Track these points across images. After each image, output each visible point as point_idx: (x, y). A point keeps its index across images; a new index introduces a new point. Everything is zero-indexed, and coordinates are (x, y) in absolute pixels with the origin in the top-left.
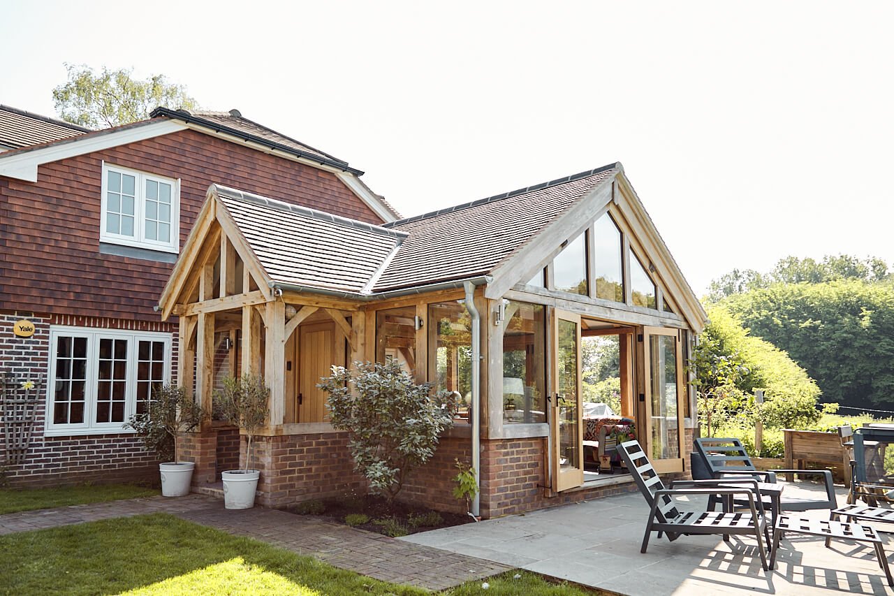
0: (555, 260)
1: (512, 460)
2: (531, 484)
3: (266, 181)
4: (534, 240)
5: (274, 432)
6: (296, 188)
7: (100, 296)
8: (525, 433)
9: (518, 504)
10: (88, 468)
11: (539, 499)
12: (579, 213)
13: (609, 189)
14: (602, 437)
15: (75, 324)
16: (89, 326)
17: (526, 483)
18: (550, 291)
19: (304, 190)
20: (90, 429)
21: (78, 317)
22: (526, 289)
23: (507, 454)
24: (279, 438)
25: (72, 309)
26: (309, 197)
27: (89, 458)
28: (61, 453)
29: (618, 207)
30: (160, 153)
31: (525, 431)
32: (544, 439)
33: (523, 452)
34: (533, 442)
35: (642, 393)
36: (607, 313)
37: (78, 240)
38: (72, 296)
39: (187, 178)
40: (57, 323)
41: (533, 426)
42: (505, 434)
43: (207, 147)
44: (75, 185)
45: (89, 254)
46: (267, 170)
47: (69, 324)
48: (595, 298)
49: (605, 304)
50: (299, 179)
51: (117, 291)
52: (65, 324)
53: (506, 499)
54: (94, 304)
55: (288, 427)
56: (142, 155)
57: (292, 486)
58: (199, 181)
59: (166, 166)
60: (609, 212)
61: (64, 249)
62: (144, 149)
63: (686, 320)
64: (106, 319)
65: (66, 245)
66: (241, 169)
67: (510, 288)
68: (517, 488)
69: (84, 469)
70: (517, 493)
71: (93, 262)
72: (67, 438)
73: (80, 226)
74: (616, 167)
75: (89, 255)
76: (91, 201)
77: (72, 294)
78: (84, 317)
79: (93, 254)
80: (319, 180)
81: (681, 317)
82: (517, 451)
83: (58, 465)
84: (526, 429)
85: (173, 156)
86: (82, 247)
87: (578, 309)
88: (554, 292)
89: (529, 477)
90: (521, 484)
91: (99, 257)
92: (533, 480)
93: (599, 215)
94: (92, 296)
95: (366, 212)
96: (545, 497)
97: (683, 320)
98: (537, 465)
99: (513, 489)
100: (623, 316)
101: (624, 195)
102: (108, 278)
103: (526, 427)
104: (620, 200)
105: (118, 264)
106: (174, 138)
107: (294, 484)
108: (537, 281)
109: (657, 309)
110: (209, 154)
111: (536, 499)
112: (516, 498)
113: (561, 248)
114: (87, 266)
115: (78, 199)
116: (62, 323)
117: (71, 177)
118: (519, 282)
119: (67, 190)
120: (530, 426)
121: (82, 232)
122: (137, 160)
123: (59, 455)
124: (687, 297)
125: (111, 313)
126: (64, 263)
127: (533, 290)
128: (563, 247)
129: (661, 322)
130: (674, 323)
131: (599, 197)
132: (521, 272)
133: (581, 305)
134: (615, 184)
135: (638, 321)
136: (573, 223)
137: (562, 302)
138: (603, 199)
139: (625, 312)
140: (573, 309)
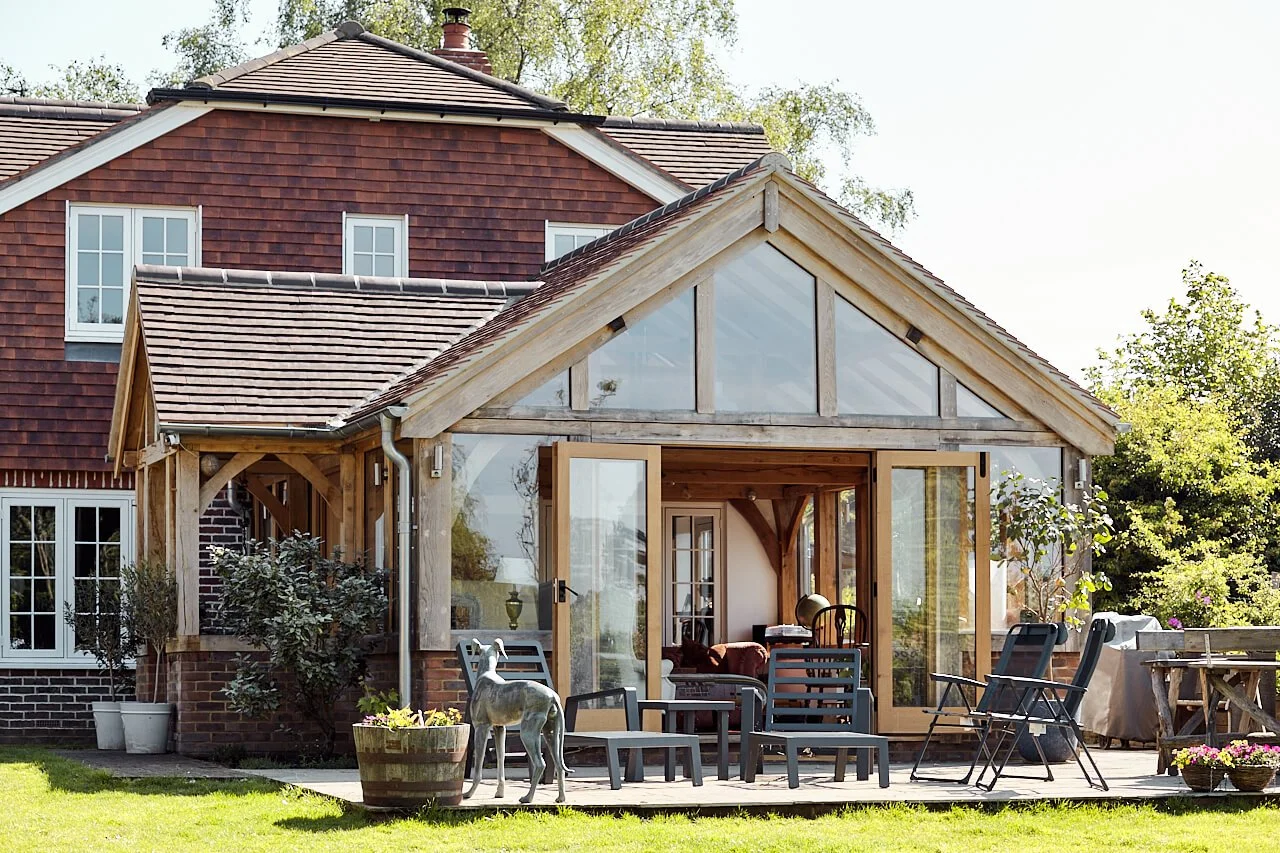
3: (377, 176)
5: (185, 646)
6: (447, 178)
7: (68, 435)
10: (65, 724)
13: (757, 204)
15: (33, 485)
16: (56, 486)
18: (579, 412)
19: (465, 179)
20: (65, 660)
21: (38, 473)
22: (512, 413)
24: (193, 655)
25: (25, 460)
26: (479, 192)
27: (66, 707)
28: (23, 695)
29: (787, 232)
30: (163, 166)
36: (750, 435)
37: (32, 344)
38: (25, 438)
39: (214, 201)
40: (7, 483)
42: (453, 643)
43: (255, 136)
44: (24, 251)
45: (49, 364)
46: (379, 153)
47: (24, 484)
49: (747, 419)
50: (453, 157)
51: (96, 424)
52: (20, 485)
54: (59, 448)
55: (208, 640)
56: (132, 176)
57: (220, 728)
58: (238, 203)
59: (173, 188)
60: (768, 243)
61: (10, 362)
62: (136, 165)
63: (1045, 428)
64: (82, 473)
65: (12, 354)
66: (324, 162)
67: (465, 414)
69: (58, 725)
71: (55, 379)
72: (30, 672)
73: (33, 320)
74: (763, 164)
75: (48, 367)
76: (49, 275)
77: (24, 435)
78: (47, 473)
79: (54, 364)
80: (501, 149)
81: (1028, 424)
83: (20, 716)
85: (189, 166)
86: (37, 355)
88: (589, 412)
91: (65, 368)
94: (56, 435)
95: (626, 198)
97: (1034, 427)
100: (804, 438)
101: (801, 209)
102: (80, 403)
104: (786, 218)
105: (95, 377)
106: (190, 133)
107: (224, 725)
110: (256, 148)
113: (608, 332)
114: (47, 386)
115: (29, 274)
116: (15, 484)
117: (19, 239)
118: (489, 403)
119: (13, 262)
121: (38, 330)
122: (123, 187)
123: (20, 699)
125: (88, 462)
126: (11, 386)
127: (531, 413)
128: (615, 331)
129: (946, 439)
130: (1003, 437)
131: (724, 223)
132: (491, 388)
133: (667, 428)
134: (768, 193)
135: (858, 443)
136: (636, 287)
137: (610, 427)
138: (736, 225)
139: (812, 429)
140: (643, 436)
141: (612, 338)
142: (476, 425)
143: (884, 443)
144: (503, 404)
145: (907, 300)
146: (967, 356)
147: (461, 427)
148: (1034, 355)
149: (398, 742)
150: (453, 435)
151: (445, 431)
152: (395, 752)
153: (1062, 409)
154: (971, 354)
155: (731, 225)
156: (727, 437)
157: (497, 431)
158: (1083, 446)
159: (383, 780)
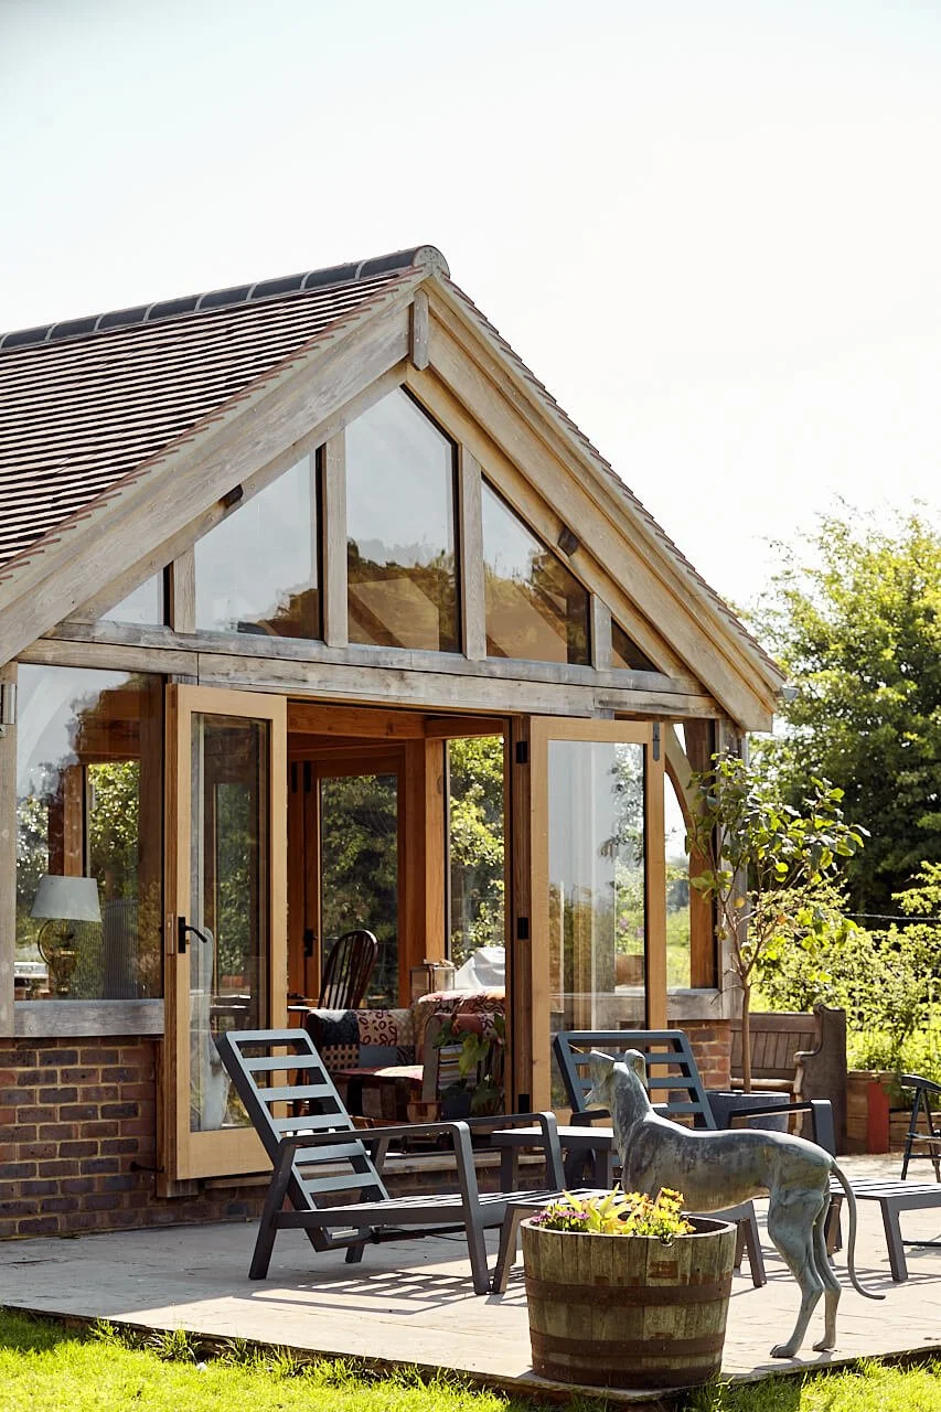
0: (196, 544)
1: (47, 1096)
2: (112, 1162)
4: (113, 504)
8: (87, 1024)
9: (65, 1212)
11: (137, 1202)
12: (283, 406)
13: (399, 325)
14: (430, 1054)
17: (95, 1158)
18: (182, 635)
22: (98, 633)
23: (33, 1078)
29: (431, 371)
31: (88, 1019)
32: (153, 1042)
33: (84, 1076)
34: (119, 1048)
35: (523, 914)
36: (388, 686)
41: (116, 1007)
42: (20, 1025)
48: (346, 644)
49: (382, 658)
53: (26, 1194)
60: (404, 387)
63: (705, 691)
67: (40, 633)
68: (67, 1168)
70: (64, 1182)
74: (417, 261)
81: (684, 683)
82: (63, 1072)
84: (93, 1014)
87: (280, 678)
88: (196, 636)
89: (104, 1143)
90: (79, 1161)
92: (119, 1151)
93: (366, 398)
96: (156, 1198)
97: (694, 689)
98: (133, 1111)
99: (48, 1170)
100: (449, 692)
101: (453, 338)
103: (92, 1007)
104: (436, 351)
108: (141, 607)
109: (590, 664)
111: (126, 1202)
112: (60, 1195)
113: (220, 511)
118: (72, 615)
120: (105, 1007)
124: (703, 620)
127: (122, 635)
128: (227, 507)
129: (601, 702)
130: (659, 701)
131: (364, 348)
132: (78, 589)
133: (292, 668)
134: (416, 308)
135: (509, 703)
136: (261, 438)
137: (222, 663)
138: (378, 353)
139: (458, 678)
140: (261, 679)
141: (225, 516)
142: (50, 651)
143: (536, 704)
144: (87, 617)
145: (566, 489)
146: (628, 577)
147: (31, 654)
148: (702, 582)
149: (674, 1265)
150: (21, 666)
151: (12, 660)
152: (666, 1283)
153: (723, 663)
154: (631, 576)
155: (373, 351)
156: (362, 686)
157: (78, 662)
158: (744, 718)
159: (635, 1337)
